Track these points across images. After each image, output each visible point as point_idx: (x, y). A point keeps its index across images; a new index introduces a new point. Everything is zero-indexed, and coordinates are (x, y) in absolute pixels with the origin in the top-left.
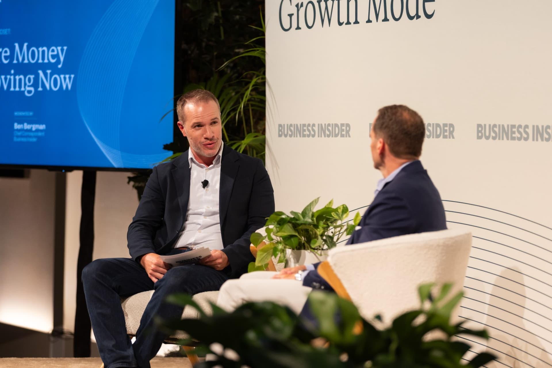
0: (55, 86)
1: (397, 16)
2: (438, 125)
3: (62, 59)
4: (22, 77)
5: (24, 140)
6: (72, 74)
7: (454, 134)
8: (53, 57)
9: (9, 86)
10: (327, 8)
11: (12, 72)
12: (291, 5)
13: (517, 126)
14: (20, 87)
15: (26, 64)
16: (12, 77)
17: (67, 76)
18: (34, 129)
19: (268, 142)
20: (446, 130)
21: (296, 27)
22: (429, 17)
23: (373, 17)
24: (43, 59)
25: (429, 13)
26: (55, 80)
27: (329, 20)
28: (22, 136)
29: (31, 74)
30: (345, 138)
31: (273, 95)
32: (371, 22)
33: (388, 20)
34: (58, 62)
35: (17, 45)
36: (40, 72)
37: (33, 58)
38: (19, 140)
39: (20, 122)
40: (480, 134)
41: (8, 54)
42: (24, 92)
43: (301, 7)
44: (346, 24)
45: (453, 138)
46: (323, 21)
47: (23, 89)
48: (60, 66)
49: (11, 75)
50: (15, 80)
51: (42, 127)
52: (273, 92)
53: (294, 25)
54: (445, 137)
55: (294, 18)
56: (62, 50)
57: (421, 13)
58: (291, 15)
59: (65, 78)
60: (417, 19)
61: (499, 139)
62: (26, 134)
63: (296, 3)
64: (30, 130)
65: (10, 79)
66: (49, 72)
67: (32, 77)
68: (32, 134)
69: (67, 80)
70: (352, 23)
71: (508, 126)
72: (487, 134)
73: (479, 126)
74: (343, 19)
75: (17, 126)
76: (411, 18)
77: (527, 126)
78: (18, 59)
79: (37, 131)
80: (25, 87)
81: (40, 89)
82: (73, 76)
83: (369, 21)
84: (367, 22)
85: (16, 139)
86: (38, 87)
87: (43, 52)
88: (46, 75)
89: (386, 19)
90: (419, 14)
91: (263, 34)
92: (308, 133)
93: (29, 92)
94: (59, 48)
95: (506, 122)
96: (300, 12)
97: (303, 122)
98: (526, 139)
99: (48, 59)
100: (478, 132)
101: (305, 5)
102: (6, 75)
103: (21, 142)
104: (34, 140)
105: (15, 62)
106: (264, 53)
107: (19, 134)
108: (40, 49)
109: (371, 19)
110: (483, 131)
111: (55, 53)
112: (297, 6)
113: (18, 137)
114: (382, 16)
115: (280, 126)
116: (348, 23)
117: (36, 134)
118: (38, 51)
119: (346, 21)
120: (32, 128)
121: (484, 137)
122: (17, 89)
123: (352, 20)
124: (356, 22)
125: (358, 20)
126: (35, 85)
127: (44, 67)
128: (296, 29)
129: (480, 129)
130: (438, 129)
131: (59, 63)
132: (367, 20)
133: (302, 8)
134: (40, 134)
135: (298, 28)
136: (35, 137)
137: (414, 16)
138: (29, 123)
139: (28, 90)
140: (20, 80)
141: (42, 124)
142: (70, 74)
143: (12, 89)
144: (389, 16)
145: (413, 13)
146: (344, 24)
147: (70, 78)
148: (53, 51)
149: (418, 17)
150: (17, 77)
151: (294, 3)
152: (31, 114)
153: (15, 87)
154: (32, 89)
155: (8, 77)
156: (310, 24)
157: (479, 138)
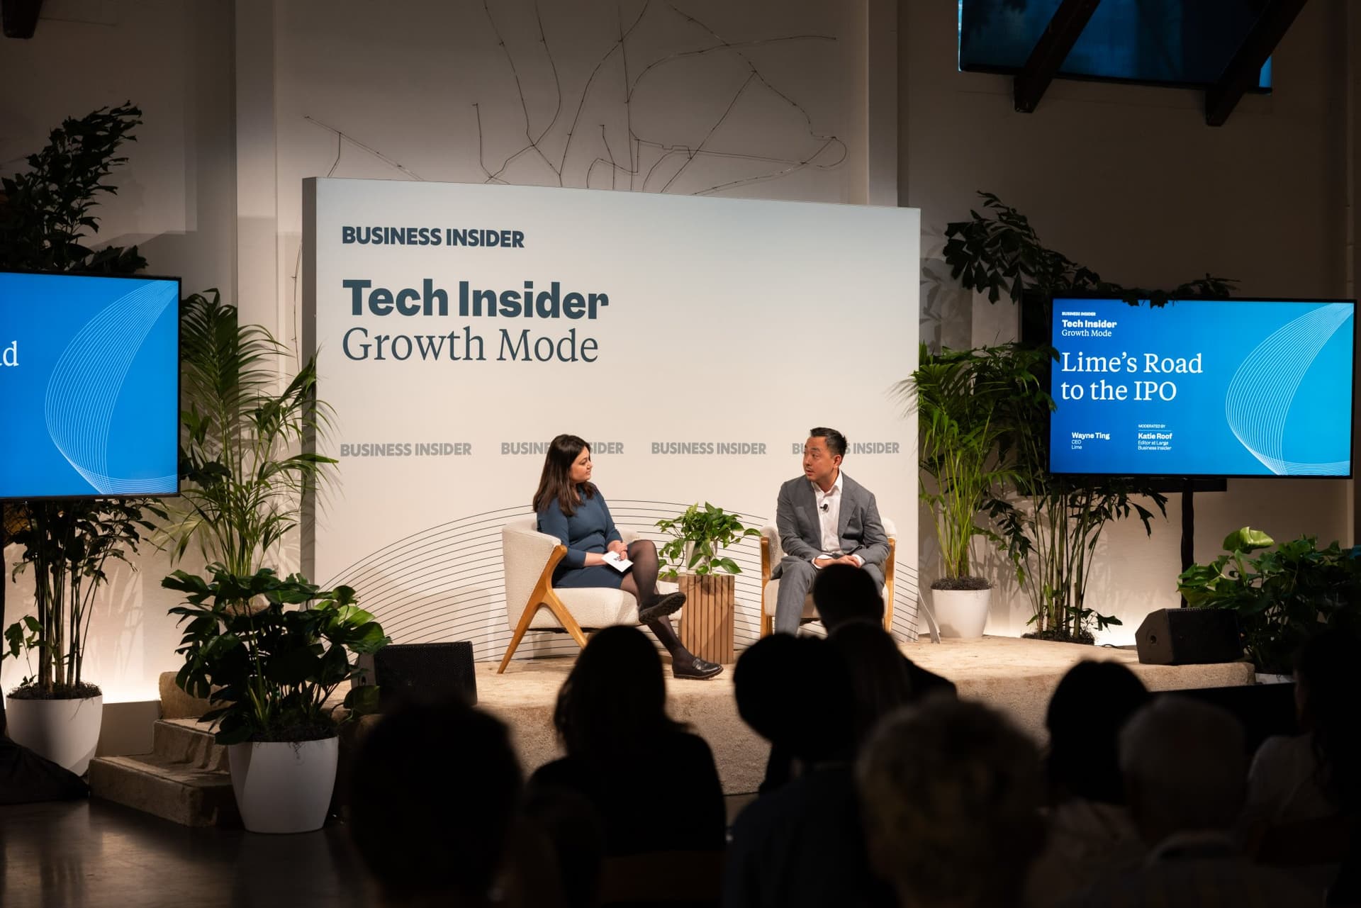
1: (544, 357)
2: (602, 443)
7: (624, 450)
10: (431, 343)
12: (366, 336)
13: (699, 444)
20: (613, 447)
21: (376, 357)
22: (590, 360)
23: (507, 356)
25: (590, 357)
27: (436, 355)
30: (462, 455)
32: (505, 360)
33: (531, 360)
40: (656, 450)
43: (384, 339)
44: (464, 359)
45: (621, 453)
46: (424, 355)
53: (373, 355)
54: (611, 452)
55: (373, 349)
57: (578, 356)
58: (366, 347)
60: (573, 361)
63: (377, 336)
70: (474, 359)
72: (665, 450)
73: (655, 443)
74: (460, 354)
76: (564, 360)
77: (711, 444)
83: (501, 358)
84: (498, 359)
89: (527, 358)
90: (576, 358)
92: (399, 452)
95: (688, 440)
96: (382, 344)
97: (386, 443)
98: (710, 453)
100: (654, 448)
101: (392, 338)
109: (504, 357)
110: (659, 448)
112: (379, 338)
114: (521, 354)
115: (342, 445)
116: (468, 358)
119: (464, 357)
121: (661, 452)
123: (474, 355)
124: (481, 358)
125: (485, 357)
128: (376, 359)
129: (656, 446)
130: (602, 446)
132: (499, 357)
133: (387, 341)
135: (379, 357)
137: (569, 360)
144: (532, 356)
145: (567, 355)
146: (461, 359)
149: (574, 359)
151: (373, 335)
156: (402, 356)
157: (655, 452)
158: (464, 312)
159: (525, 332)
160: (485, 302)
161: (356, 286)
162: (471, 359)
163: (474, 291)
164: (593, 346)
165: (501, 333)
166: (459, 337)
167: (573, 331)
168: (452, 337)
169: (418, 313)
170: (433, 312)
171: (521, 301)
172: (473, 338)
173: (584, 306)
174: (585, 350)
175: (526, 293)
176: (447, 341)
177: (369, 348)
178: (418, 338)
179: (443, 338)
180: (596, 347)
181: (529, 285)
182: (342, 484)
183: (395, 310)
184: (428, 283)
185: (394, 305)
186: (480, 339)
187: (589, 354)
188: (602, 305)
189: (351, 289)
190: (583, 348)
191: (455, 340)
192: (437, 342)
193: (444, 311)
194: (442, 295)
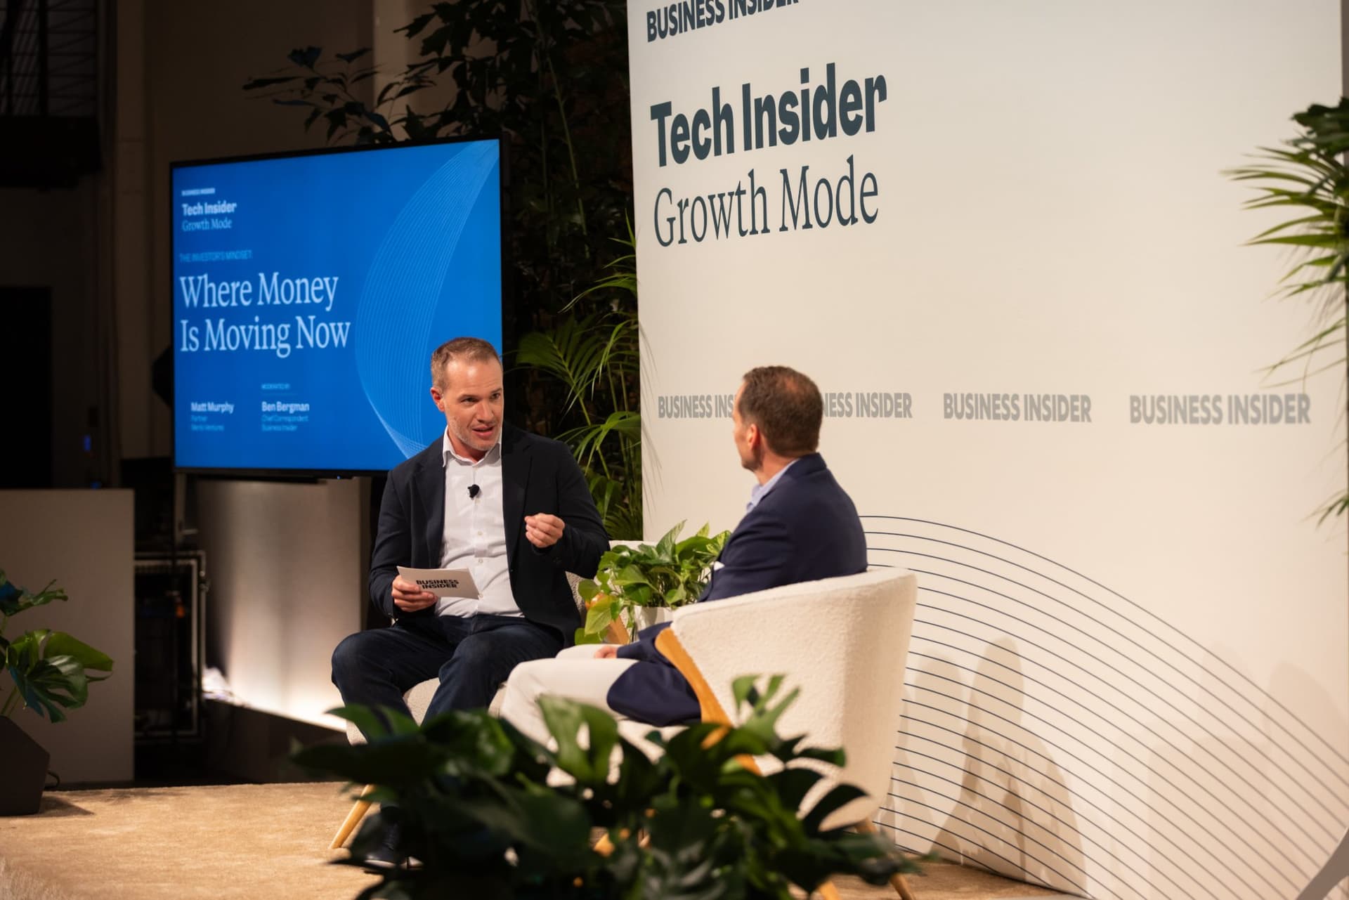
0: (323, 340)
1: (824, 220)
2: (888, 396)
3: (331, 297)
4: (271, 327)
5: (276, 428)
6: (348, 321)
7: (912, 409)
8: (318, 294)
9: (252, 343)
10: (722, 209)
11: (257, 319)
12: (671, 203)
13: (1001, 397)
14: (269, 343)
15: (277, 305)
16: (257, 328)
17: (340, 325)
18: (292, 411)
19: (644, 425)
20: (900, 404)
21: (679, 239)
22: (869, 220)
23: (789, 222)
24: (303, 297)
25: (870, 213)
26: (322, 331)
28: (273, 423)
29: (286, 323)
31: (650, 348)
32: (786, 229)
33: (811, 226)
34: (326, 302)
35: (262, 275)
36: (299, 319)
37: (288, 297)
38: (270, 428)
39: (271, 401)
40: (949, 410)
41: (250, 290)
42: (275, 351)
43: (685, 208)
44: (751, 233)
45: (910, 416)
46: (717, 229)
47: (273, 347)
48: (328, 309)
49: (255, 324)
50: (261, 332)
51: (304, 407)
52: (649, 345)
53: (677, 237)
54: (898, 415)
55: (677, 224)
56: (331, 282)
57: (858, 214)
58: (671, 220)
59: (337, 328)
60: (852, 223)
61: (977, 418)
62: (280, 419)
63: (678, 201)
64: (286, 413)
65: (254, 331)
66: (312, 318)
67: (287, 327)
68: (289, 419)
69: (341, 331)
70: (760, 232)
71: (989, 396)
72: (959, 410)
73: (947, 396)
74: (747, 226)
75: (266, 407)
76: (844, 222)
77: (1016, 397)
78: (264, 299)
79: (297, 413)
80: (276, 344)
81: (300, 346)
82: (348, 324)
83: (784, 228)
84: (781, 230)
85: (265, 428)
86: (297, 344)
87: (303, 285)
88: (307, 323)
89: (808, 225)
90: (856, 217)
91: (632, 251)
92: (702, 411)
93: (284, 351)
94: (327, 280)
95: (986, 390)
96: (684, 214)
97: (692, 394)
98: (1016, 417)
99: (310, 298)
100: (946, 406)
101: (691, 203)
102: (247, 324)
103: (273, 433)
104: (293, 428)
105: (260, 303)
106: (634, 282)
107: (270, 419)
108: (298, 282)
109: (786, 226)
110: (953, 406)
111: (321, 287)
112: (680, 204)
113: (268, 423)
114: (802, 219)
115: (661, 399)
116: (754, 232)
117: (295, 419)
118: (295, 285)
119: (750, 229)
120: (289, 408)
121: (954, 415)
122: (265, 347)
123: (760, 227)
124: (766, 230)
125: (768, 227)
126: (292, 340)
127: (305, 310)
128: (680, 242)
129: (948, 401)
130: (888, 402)
131: (328, 305)
132: (781, 226)
133: (687, 208)
134: (301, 419)
135: (682, 241)
136: (294, 423)
137: (849, 219)
138: (285, 401)
139: (282, 348)
140: (269, 331)
141: (305, 403)
142: (344, 321)
143: (257, 347)
144: (813, 220)
145: (846, 214)
146: (748, 233)
147: (344, 327)
148: (317, 284)
149: (854, 220)
150: (265, 328)
151: (676, 201)
152: (287, 386)
153: (261, 344)
154: (287, 346)
155: (251, 327)
156: (699, 235)
157: (948, 416)
158: (748, 146)
159: (805, 169)
160: (765, 115)
161: (660, 111)
162: (757, 232)
163: (756, 100)
164: (872, 190)
165: (782, 175)
166: (744, 192)
167: (850, 160)
168: (740, 192)
169: (708, 156)
170: (722, 152)
171: (798, 110)
172: (758, 193)
173: (861, 108)
174: (865, 198)
175: (803, 91)
176: (735, 198)
177: (674, 222)
178: (711, 198)
179: (731, 194)
180: (875, 193)
181: (805, 75)
182: (661, 467)
183: (692, 151)
184: (716, 92)
185: (689, 143)
186: (761, 190)
187: (871, 205)
188: (880, 101)
189: (656, 121)
190: (863, 195)
191: (742, 196)
192: (726, 199)
193: (731, 149)
194: (727, 113)
